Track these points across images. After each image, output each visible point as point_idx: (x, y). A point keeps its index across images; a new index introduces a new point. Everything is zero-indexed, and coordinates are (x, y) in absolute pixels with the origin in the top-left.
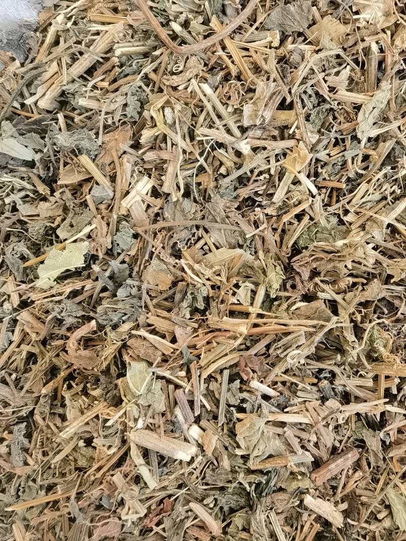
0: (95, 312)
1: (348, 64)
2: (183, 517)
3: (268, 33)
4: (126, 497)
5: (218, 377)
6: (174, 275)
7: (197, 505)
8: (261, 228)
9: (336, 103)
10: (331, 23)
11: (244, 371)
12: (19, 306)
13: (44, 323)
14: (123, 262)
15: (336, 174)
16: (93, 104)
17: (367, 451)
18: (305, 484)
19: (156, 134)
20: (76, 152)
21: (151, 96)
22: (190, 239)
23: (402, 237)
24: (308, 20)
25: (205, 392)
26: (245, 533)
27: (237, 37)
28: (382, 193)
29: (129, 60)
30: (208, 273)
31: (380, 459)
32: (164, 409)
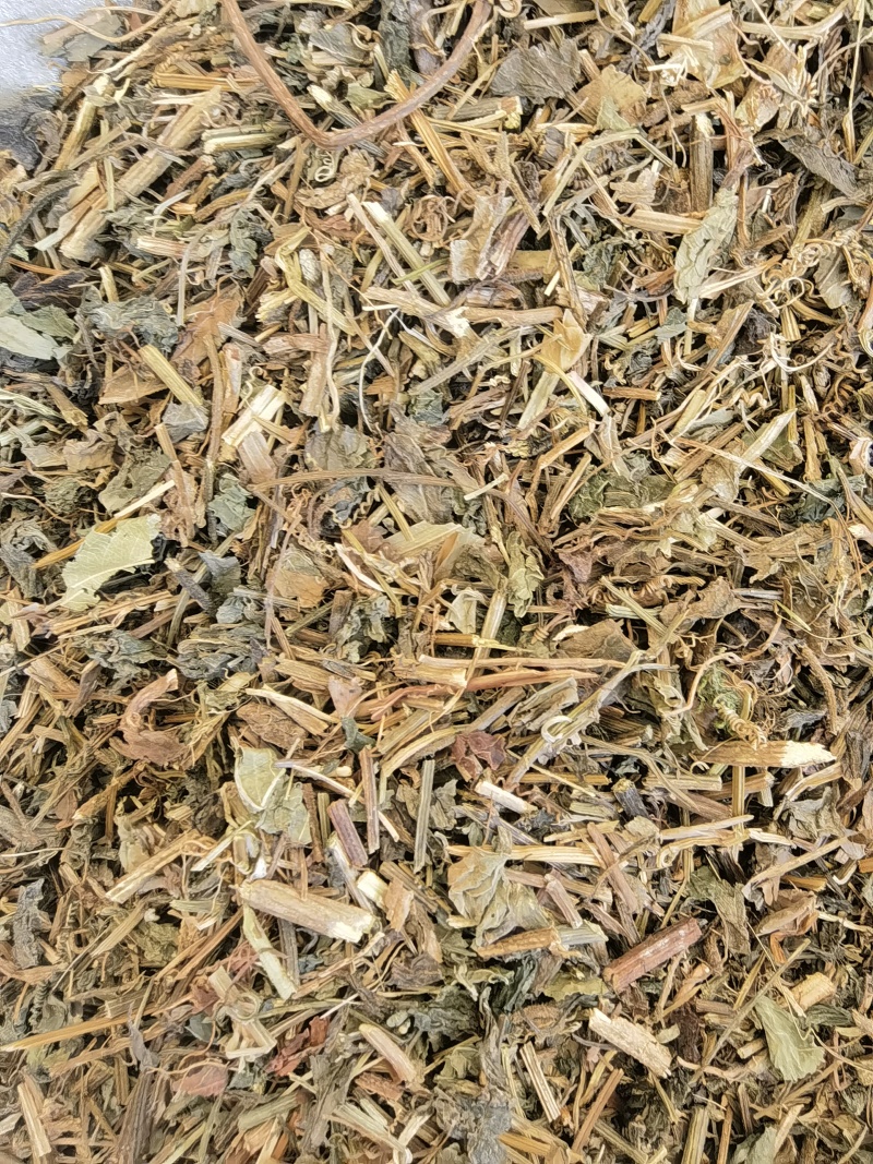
0: (176, 655)
1: (655, 158)
2: (348, 1055)
3: (498, 102)
4: (236, 1016)
5: (414, 775)
6: (327, 579)
7: (375, 1028)
8: (495, 483)
9: (633, 234)
10: (616, 80)
11: (463, 762)
12: (29, 648)
13: (78, 681)
14: (230, 554)
15: (644, 374)
16: (163, 247)
17: (719, 925)
18: (592, 988)
19: (287, 302)
20: (136, 340)
21: (277, 229)
22: (357, 506)
23: (777, 494)
24: (573, 75)
25: (388, 806)
26: (471, 1084)
27: (438, 110)
28: (731, 408)
29: (234, 160)
30: (393, 571)
31: (745, 939)
32: (309, 840)
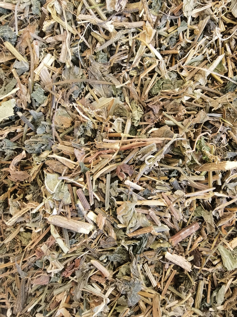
2: (87, 270)
4: (50, 259)
5: (104, 180)
6: (72, 118)
7: (96, 261)
8: (126, 83)
11: (120, 174)
14: (40, 112)
15: (174, 46)
16: (8, 6)
17: (205, 224)
18: (166, 245)
19: (53, 23)
20: (2, 41)
22: (81, 93)
23: (219, 84)
25: (96, 190)
26: (128, 277)
28: (203, 55)
30: (94, 113)
31: (213, 228)
32: (71, 202)
